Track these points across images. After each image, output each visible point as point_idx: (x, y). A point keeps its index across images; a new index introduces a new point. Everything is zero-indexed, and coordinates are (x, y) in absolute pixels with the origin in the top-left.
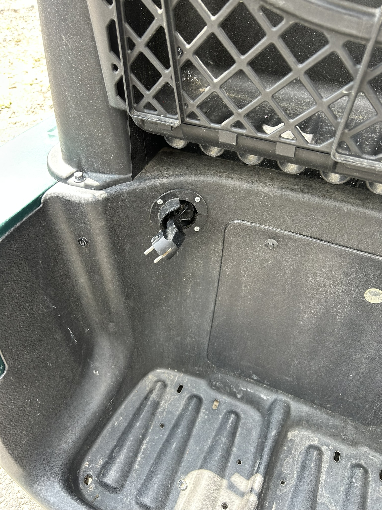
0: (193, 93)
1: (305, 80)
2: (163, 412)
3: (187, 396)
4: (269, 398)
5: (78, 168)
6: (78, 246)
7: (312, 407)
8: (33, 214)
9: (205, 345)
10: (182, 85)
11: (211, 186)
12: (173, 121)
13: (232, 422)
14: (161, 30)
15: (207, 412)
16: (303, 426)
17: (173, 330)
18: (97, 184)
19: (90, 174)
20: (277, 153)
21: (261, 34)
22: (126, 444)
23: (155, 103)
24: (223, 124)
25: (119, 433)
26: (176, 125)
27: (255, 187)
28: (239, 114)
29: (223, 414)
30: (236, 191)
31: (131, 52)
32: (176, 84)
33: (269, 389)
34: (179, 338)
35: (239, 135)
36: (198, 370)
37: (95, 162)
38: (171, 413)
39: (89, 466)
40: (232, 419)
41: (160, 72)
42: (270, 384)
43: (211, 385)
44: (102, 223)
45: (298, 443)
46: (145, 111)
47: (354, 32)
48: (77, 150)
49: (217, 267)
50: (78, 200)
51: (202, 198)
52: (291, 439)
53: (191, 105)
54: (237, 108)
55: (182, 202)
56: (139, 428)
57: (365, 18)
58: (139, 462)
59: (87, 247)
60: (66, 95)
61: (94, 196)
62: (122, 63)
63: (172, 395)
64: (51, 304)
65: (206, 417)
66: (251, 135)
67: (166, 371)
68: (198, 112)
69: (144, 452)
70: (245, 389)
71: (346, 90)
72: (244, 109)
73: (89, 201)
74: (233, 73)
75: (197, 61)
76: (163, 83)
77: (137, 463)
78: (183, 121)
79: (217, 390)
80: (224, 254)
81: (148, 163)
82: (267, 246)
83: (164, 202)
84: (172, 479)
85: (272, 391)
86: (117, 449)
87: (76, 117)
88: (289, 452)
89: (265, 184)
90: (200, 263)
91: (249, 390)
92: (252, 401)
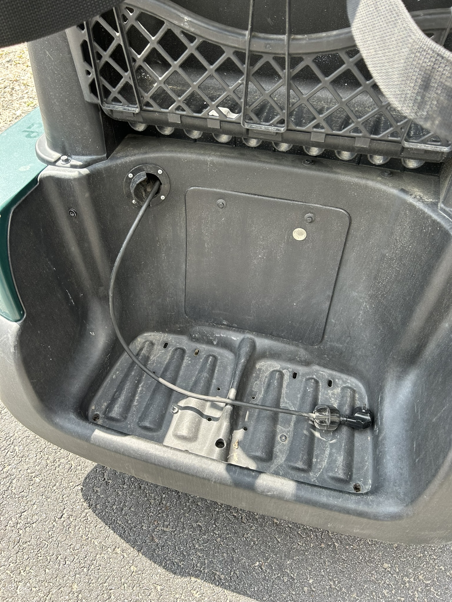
0: (147, 88)
1: (216, 75)
2: (153, 364)
3: (172, 350)
4: (238, 338)
5: (63, 153)
6: (70, 218)
7: (272, 339)
8: (33, 191)
9: (182, 302)
10: (138, 82)
11: (169, 160)
12: (135, 109)
13: (211, 361)
14: (119, 46)
15: (190, 359)
16: (267, 358)
17: (154, 293)
18: (80, 163)
19: (73, 157)
20: (209, 126)
21: (184, 48)
22: (124, 389)
23: (120, 97)
24: (170, 108)
25: (117, 383)
26: (137, 112)
27: (202, 158)
28: (179, 101)
29: (203, 358)
30: (189, 162)
31: (100, 62)
32: (134, 83)
33: (237, 331)
34: (160, 300)
35: (181, 116)
36: (180, 328)
37: (77, 146)
38: (160, 363)
39: (95, 409)
40: (210, 359)
41: (121, 74)
42: (238, 325)
43: (192, 339)
44: (87, 195)
45: (265, 370)
46: (113, 103)
47: (236, 46)
48: (62, 138)
49: (183, 230)
50: (67, 177)
51: (163, 170)
52: (259, 368)
53: (146, 96)
54: (177, 97)
55: (148, 175)
56: (134, 376)
57: (241, 37)
58: (137, 400)
59: (76, 217)
60: (51, 95)
61: (79, 173)
62: (94, 70)
63: (159, 350)
64: (52, 267)
65: (190, 362)
66: (190, 115)
67: (152, 334)
68: (152, 102)
69: (140, 393)
70: (219, 336)
71: (241, 81)
72: (182, 97)
73: (76, 177)
74: (171, 73)
75: (146, 66)
76: (125, 82)
77: (136, 401)
78: (141, 109)
79: (197, 341)
80: (187, 218)
81: (117, 146)
82: (218, 205)
83: (134, 176)
84: (166, 407)
85: (240, 332)
86: (117, 393)
87: (59, 112)
88: (258, 377)
89: (210, 155)
90: (169, 228)
91: (222, 335)
92: (226, 346)
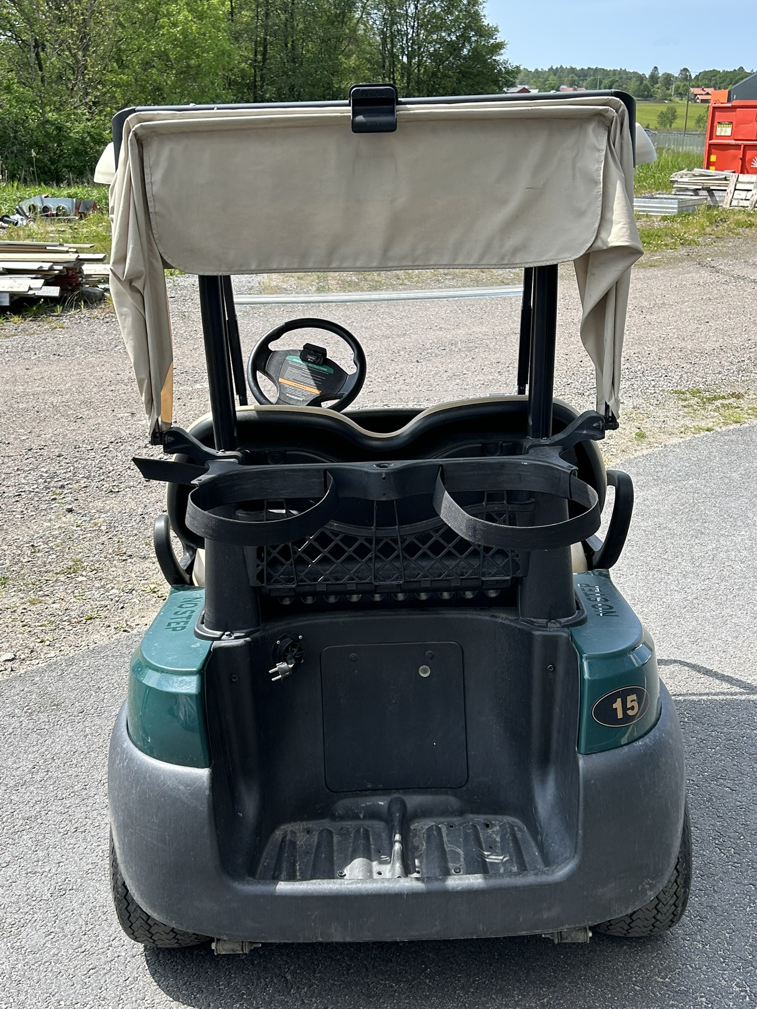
2: (302, 846)
3: (317, 833)
4: (385, 802)
5: (227, 630)
7: (420, 793)
9: (322, 772)
11: (307, 626)
12: (291, 585)
15: (339, 836)
16: (419, 817)
18: (241, 635)
19: (235, 631)
20: (348, 589)
22: (283, 867)
24: (319, 581)
28: (326, 575)
29: (354, 833)
30: (324, 626)
31: (269, 557)
33: (383, 794)
37: (239, 623)
38: (309, 845)
40: (362, 832)
43: (336, 818)
45: (420, 829)
47: (367, 535)
50: (229, 647)
52: (414, 829)
56: (287, 857)
57: (369, 531)
61: (242, 641)
62: (263, 563)
63: (303, 836)
65: (340, 839)
66: (333, 583)
67: (290, 825)
68: (305, 579)
69: (300, 870)
70: (364, 805)
72: (328, 572)
73: (239, 644)
75: (304, 555)
78: (297, 584)
79: (341, 820)
83: (281, 642)
85: (386, 794)
88: (415, 835)
91: (368, 804)
92: (373, 814)
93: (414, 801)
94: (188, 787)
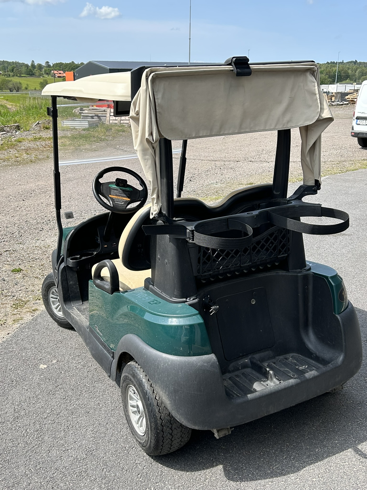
4: (248, 360)
9: (223, 354)
33: (246, 357)
42: (246, 353)
43: (230, 372)
48: (187, 292)
70: (240, 363)
79: (233, 372)
82: (226, 302)
91: (242, 362)
92: (245, 366)
93: (257, 356)
94: (208, 363)
